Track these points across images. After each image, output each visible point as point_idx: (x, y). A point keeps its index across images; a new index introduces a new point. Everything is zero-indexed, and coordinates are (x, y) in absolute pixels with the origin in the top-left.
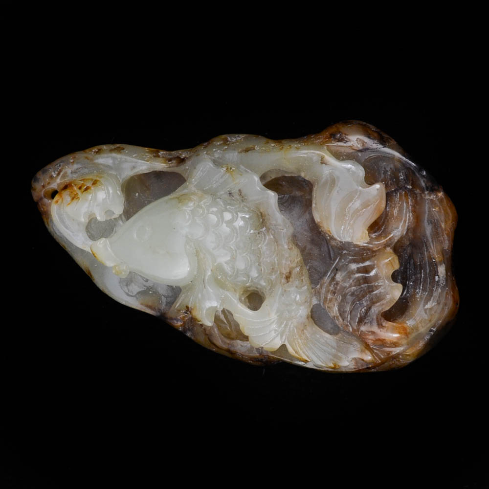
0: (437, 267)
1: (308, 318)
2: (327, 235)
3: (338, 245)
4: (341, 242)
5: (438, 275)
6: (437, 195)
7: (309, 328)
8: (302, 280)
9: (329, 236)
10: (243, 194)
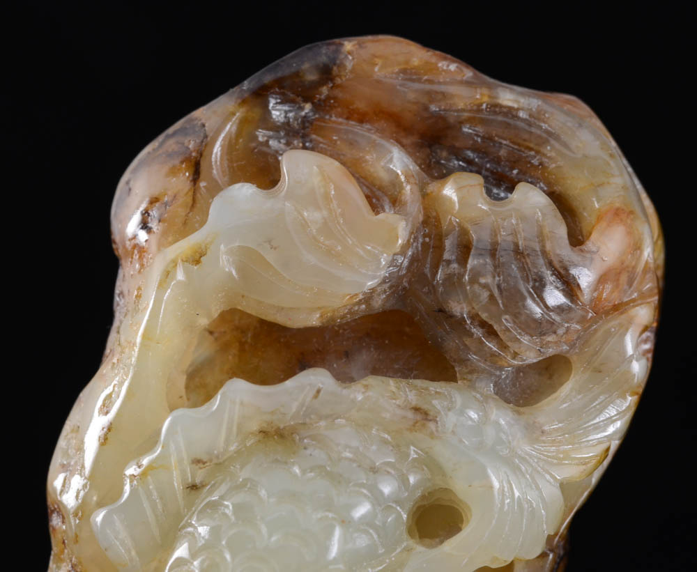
0: (501, 106)
1: (519, 413)
2: (356, 308)
3: (385, 292)
4: (384, 282)
5: (518, 109)
6: (349, 53)
7: (541, 419)
8: (436, 392)
9: (360, 303)
10: (205, 458)
